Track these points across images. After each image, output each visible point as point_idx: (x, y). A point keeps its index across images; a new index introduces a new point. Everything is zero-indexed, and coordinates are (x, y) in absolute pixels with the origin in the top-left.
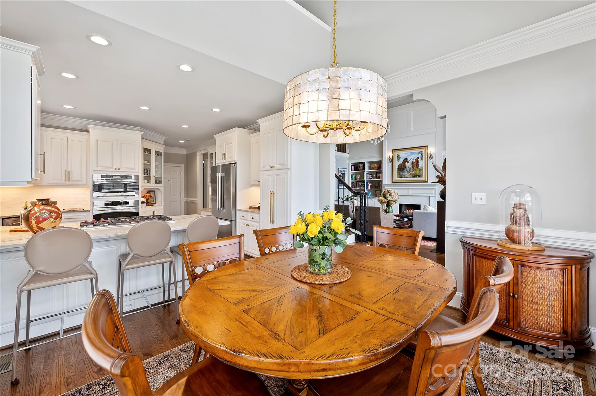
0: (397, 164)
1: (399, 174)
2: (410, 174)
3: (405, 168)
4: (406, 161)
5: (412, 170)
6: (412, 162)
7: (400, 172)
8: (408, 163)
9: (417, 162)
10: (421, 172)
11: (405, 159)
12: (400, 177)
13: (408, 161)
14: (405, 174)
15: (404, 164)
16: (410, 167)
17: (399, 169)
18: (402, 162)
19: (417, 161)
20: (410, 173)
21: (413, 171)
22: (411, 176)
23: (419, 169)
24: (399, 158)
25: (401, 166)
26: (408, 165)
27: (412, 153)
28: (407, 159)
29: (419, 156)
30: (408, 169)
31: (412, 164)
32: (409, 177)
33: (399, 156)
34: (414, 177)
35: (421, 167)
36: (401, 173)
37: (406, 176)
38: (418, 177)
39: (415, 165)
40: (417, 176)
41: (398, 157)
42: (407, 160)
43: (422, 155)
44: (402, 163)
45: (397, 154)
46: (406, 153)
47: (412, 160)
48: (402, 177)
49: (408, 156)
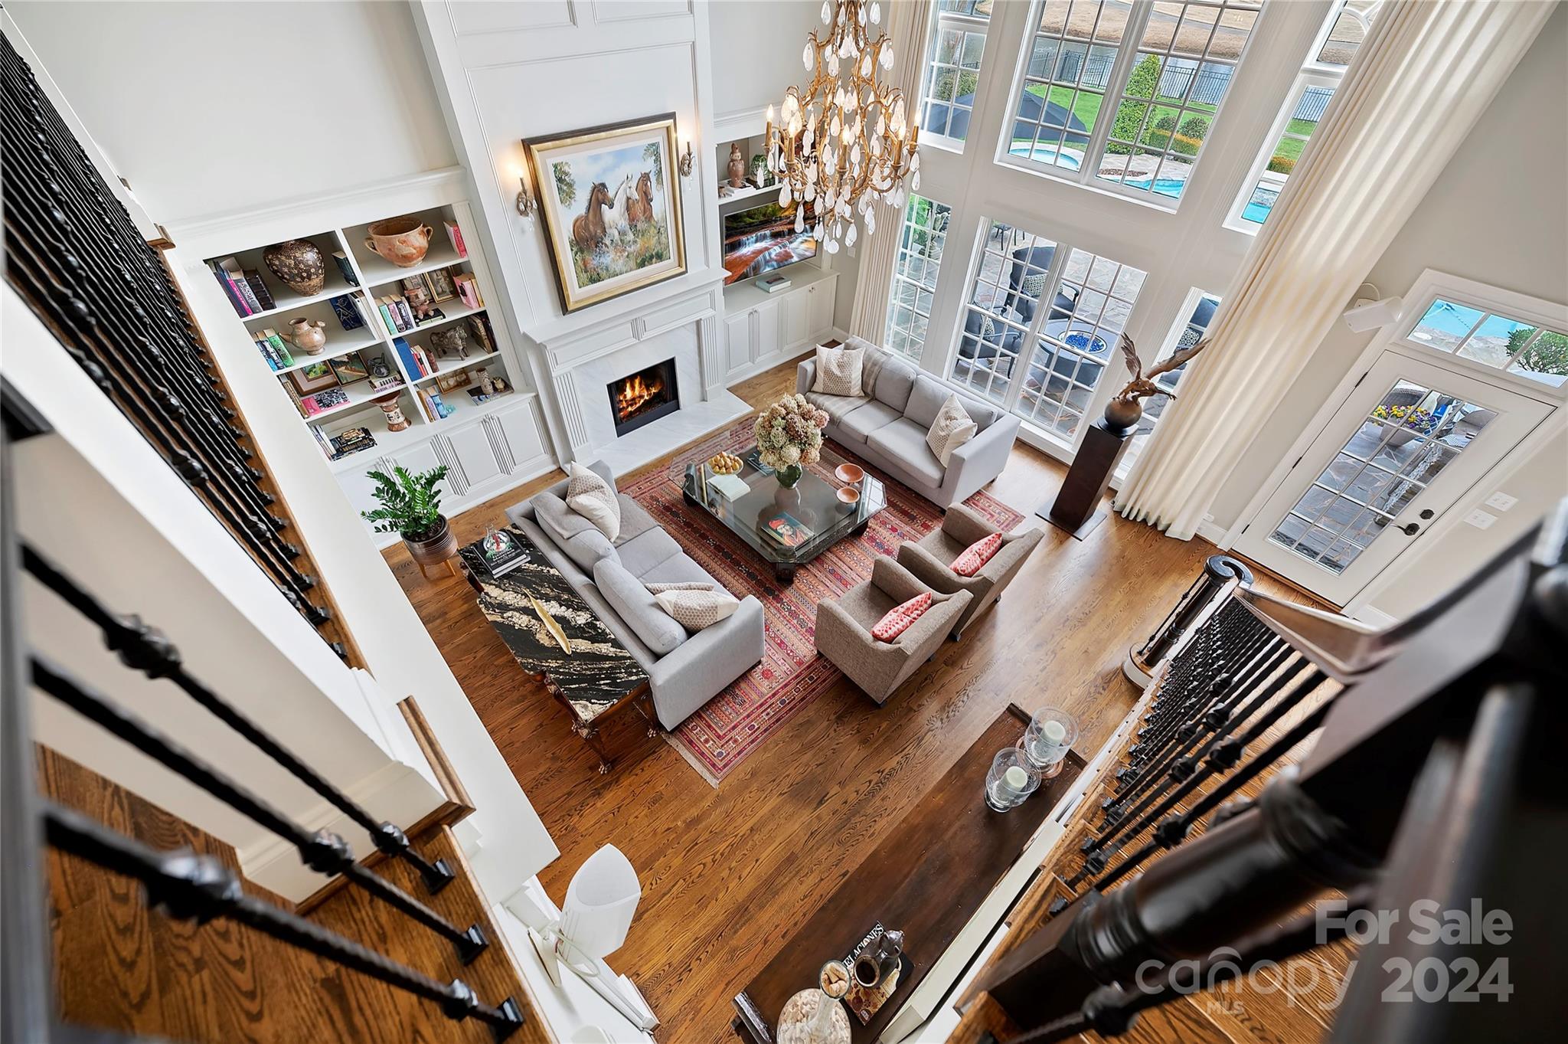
0: (564, 220)
1: (585, 267)
2: (628, 256)
3: (604, 231)
4: (600, 197)
5: (630, 236)
6: (628, 199)
7: (588, 258)
8: (611, 206)
9: (647, 198)
10: (663, 239)
11: (595, 188)
12: (593, 281)
13: (611, 194)
14: (610, 258)
15: (595, 216)
16: (623, 223)
17: (578, 243)
18: (586, 204)
19: (645, 193)
20: (624, 251)
21: (635, 242)
22: (632, 264)
23: (655, 227)
24: (570, 185)
25: (586, 227)
26: (614, 216)
27: (621, 156)
28: (603, 185)
29: (649, 166)
30: (616, 233)
31: (628, 209)
32: (625, 270)
33: (566, 174)
34: (642, 264)
35: (660, 216)
36: (594, 262)
37: (613, 267)
38: (654, 260)
39: (639, 209)
40: (651, 257)
41: (560, 180)
42: (605, 195)
43: (658, 160)
44: (588, 209)
45: (555, 166)
46: (596, 158)
47: (625, 190)
48: (599, 279)
49: (605, 171)
